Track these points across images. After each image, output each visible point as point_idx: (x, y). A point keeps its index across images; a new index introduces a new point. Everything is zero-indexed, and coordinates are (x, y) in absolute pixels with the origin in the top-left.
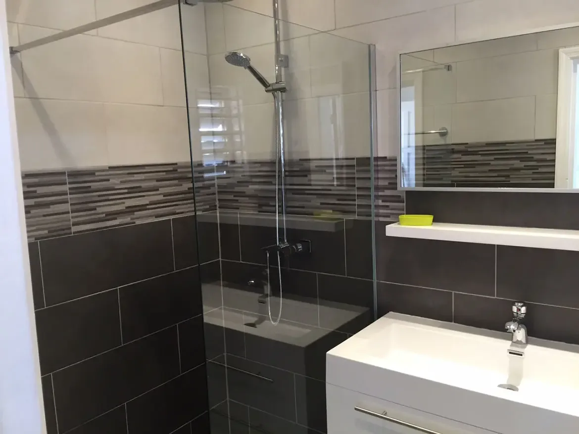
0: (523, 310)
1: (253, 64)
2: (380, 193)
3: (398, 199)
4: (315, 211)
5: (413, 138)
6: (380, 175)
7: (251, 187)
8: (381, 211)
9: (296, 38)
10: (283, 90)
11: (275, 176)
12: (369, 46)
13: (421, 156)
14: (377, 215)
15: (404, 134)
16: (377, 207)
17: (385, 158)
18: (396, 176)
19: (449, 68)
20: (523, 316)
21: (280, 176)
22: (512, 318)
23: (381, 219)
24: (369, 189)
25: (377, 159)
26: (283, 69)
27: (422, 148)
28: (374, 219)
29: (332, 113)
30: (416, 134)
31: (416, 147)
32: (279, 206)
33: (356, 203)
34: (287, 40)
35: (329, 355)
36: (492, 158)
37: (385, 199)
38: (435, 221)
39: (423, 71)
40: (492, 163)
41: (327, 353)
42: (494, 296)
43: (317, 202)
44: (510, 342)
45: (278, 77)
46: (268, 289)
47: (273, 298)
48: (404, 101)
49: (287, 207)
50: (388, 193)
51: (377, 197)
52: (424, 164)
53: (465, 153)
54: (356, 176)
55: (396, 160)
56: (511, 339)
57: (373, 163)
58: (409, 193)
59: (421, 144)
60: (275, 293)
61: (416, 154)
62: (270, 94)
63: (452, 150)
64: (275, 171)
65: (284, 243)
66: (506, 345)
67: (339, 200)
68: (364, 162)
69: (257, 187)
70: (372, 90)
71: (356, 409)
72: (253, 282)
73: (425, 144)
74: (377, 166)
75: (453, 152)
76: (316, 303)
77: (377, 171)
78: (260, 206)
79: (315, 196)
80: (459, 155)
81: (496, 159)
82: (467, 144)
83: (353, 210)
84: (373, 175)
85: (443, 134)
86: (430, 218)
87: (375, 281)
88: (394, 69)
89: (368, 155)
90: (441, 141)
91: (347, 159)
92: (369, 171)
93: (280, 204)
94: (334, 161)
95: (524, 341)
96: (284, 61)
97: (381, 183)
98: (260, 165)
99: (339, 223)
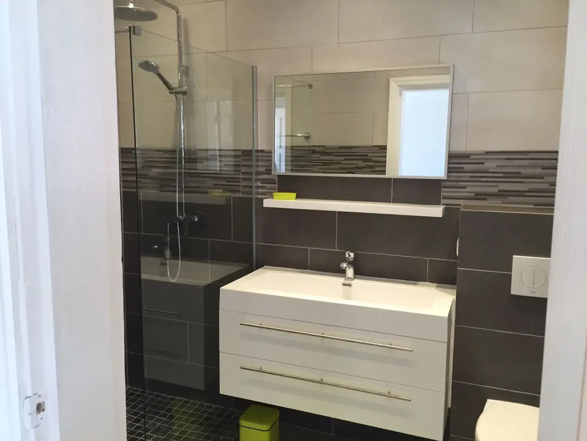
0: (352, 255)
1: (161, 71)
2: (259, 177)
3: (271, 181)
4: (209, 191)
5: (284, 139)
6: (260, 164)
7: (154, 170)
8: (260, 190)
9: (195, 53)
10: (184, 93)
11: (176, 162)
12: (253, 67)
13: (290, 155)
14: (257, 193)
15: (277, 136)
16: (258, 187)
17: (263, 151)
18: (271, 164)
19: (310, 86)
20: (352, 260)
21: (180, 163)
22: (345, 260)
23: (260, 196)
24: (251, 173)
25: (257, 151)
26: (184, 76)
27: (290, 148)
28: (254, 196)
29: (216, 114)
30: (286, 136)
31: (286, 147)
32: (179, 187)
33: (241, 184)
34: (188, 54)
35: (222, 289)
36: (343, 158)
37: (264, 181)
38: (297, 197)
39: (292, 87)
40: (343, 162)
41: (221, 288)
42: (335, 249)
43: (210, 183)
44: (344, 278)
45: (180, 82)
46: (168, 253)
47: (172, 261)
48: (277, 107)
49: (185, 187)
50: (265, 176)
51: (257, 180)
52: (292, 162)
53: (324, 153)
54: (241, 163)
55: (271, 152)
56: (345, 277)
57: (254, 154)
58: (281, 177)
59: (290, 145)
60: (175, 256)
61: (286, 153)
62: (173, 95)
63: (313, 151)
64: (176, 158)
65: (182, 215)
66: (341, 280)
67: (227, 182)
68: (248, 153)
69: (159, 170)
70: (254, 99)
71: (241, 324)
72: (156, 247)
73: (294, 145)
74: (257, 156)
75: (314, 152)
76: (208, 262)
77: (257, 161)
78: (162, 186)
79: (209, 179)
80: (319, 155)
81: (346, 159)
82: (325, 146)
83: (239, 190)
84: (254, 163)
85: (307, 138)
86: (294, 195)
87: (254, 243)
88: (271, 85)
89: (250, 148)
90: (306, 143)
91: (235, 150)
92: (251, 160)
93: (180, 185)
94: (218, 152)
95: (352, 277)
96: (185, 71)
97: (260, 169)
98: (162, 152)
99: (228, 199)
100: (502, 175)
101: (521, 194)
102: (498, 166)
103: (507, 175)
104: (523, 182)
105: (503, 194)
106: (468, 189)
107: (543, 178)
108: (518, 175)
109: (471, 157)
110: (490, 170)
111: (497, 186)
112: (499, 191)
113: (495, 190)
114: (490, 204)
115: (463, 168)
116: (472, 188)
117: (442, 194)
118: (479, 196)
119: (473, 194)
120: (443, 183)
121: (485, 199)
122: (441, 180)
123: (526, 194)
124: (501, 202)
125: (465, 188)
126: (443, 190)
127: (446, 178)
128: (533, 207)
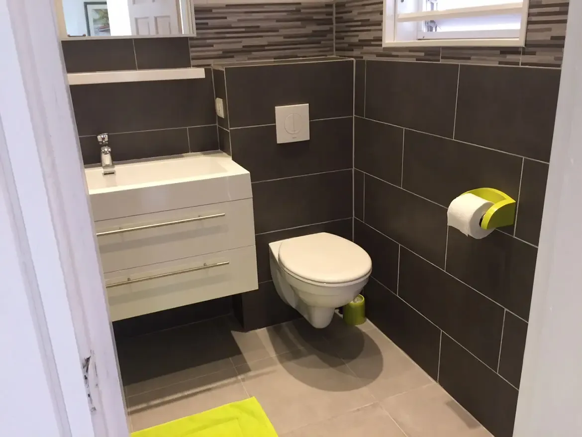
100: (243, 30)
101: (261, 48)
102: (239, 21)
103: (249, 29)
104: (261, 36)
105: (247, 50)
106: (216, 47)
107: (278, 31)
108: (257, 29)
109: (214, 11)
110: (233, 26)
111: (241, 42)
112: (244, 47)
113: (239, 46)
114: (237, 61)
115: (207, 24)
116: (219, 46)
117: (192, 54)
118: (227, 54)
119: (221, 52)
120: (190, 42)
121: (232, 57)
122: (187, 38)
123: (266, 48)
124: (247, 59)
125: (212, 45)
126: (191, 49)
127: (195, 35)
128: (273, 60)
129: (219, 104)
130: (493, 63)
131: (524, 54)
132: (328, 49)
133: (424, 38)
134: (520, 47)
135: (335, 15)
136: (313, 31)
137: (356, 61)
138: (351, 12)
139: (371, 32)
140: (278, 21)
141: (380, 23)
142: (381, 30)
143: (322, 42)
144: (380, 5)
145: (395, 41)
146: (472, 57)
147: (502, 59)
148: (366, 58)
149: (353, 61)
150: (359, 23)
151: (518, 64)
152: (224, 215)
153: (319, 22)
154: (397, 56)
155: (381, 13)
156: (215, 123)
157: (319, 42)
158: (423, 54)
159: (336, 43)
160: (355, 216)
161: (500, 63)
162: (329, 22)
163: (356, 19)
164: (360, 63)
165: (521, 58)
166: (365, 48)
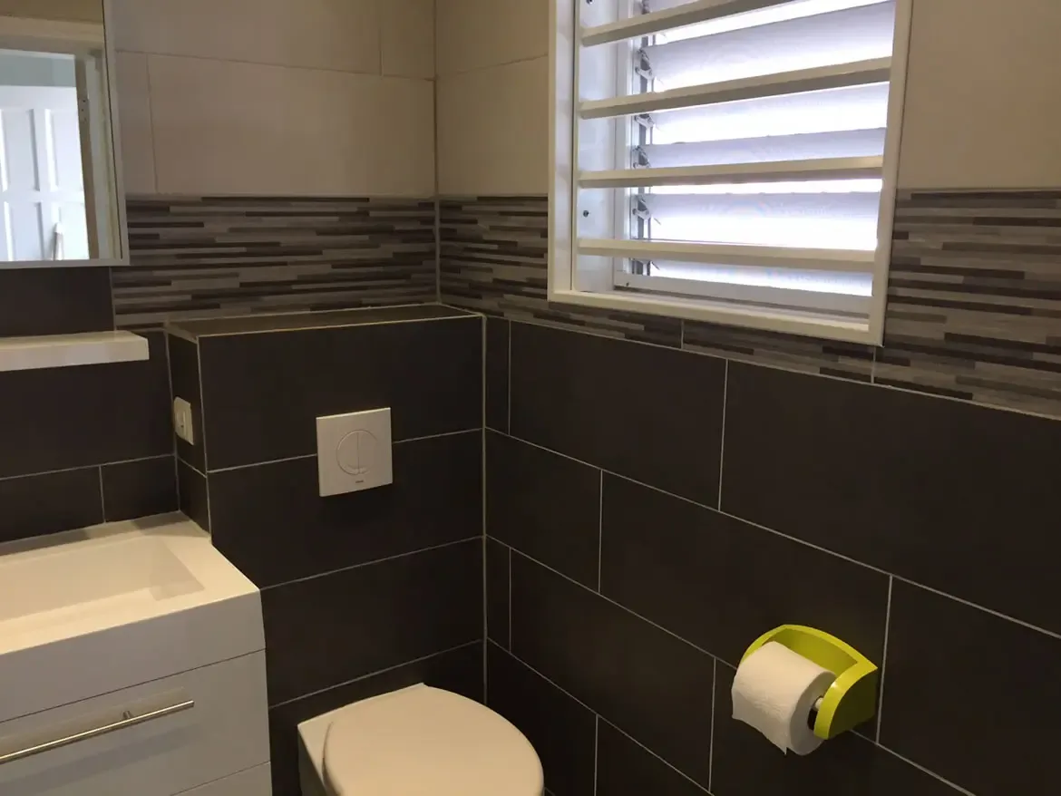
100: (243, 249)
101: (281, 288)
102: (232, 230)
103: (255, 249)
104: (282, 264)
105: (249, 292)
106: (175, 286)
107: (319, 253)
108: (273, 249)
109: (173, 209)
110: (218, 240)
111: (236, 275)
112: (242, 285)
113: (233, 284)
114: (226, 315)
115: (156, 236)
116: (184, 285)
117: (116, 302)
118: (203, 300)
119: (189, 297)
120: (112, 276)
121: (217, 306)
123: (295, 287)
124: (249, 309)
125: (167, 283)
126: (115, 291)
127: (126, 262)
128: (309, 312)
129: (183, 415)
130: (809, 368)
131: (880, 359)
132: (426, 289)
133: (630, 286)
134: (873, 346)
135: (438, 225)
136: (395, 254)
137: (488, 319)
138: (475, 222)
139: (522, 267)
140: (321, 232)
141: (542, 253)
142: (545, 266)
143: (413, 276)
144: (543, 218)
145: (574, 292)
146: (756, 350)
147: (829, 364)
148: (511, 316)
149: (480, 319)
150: (495, 247)
151: (867, 378)
152: (192, 705)
153: (407, 236)
154: (581, 323)
155: (544, 234)
156: (171, 451)
157: (406, 276)
158: (642, 327)
159: (441, 278)
160: (488, 636)
161: (823, 371)
162: (427, 236)
163: (486, 237)
164: (497, 325)
165: (875, 369)
166: (509, 297)
